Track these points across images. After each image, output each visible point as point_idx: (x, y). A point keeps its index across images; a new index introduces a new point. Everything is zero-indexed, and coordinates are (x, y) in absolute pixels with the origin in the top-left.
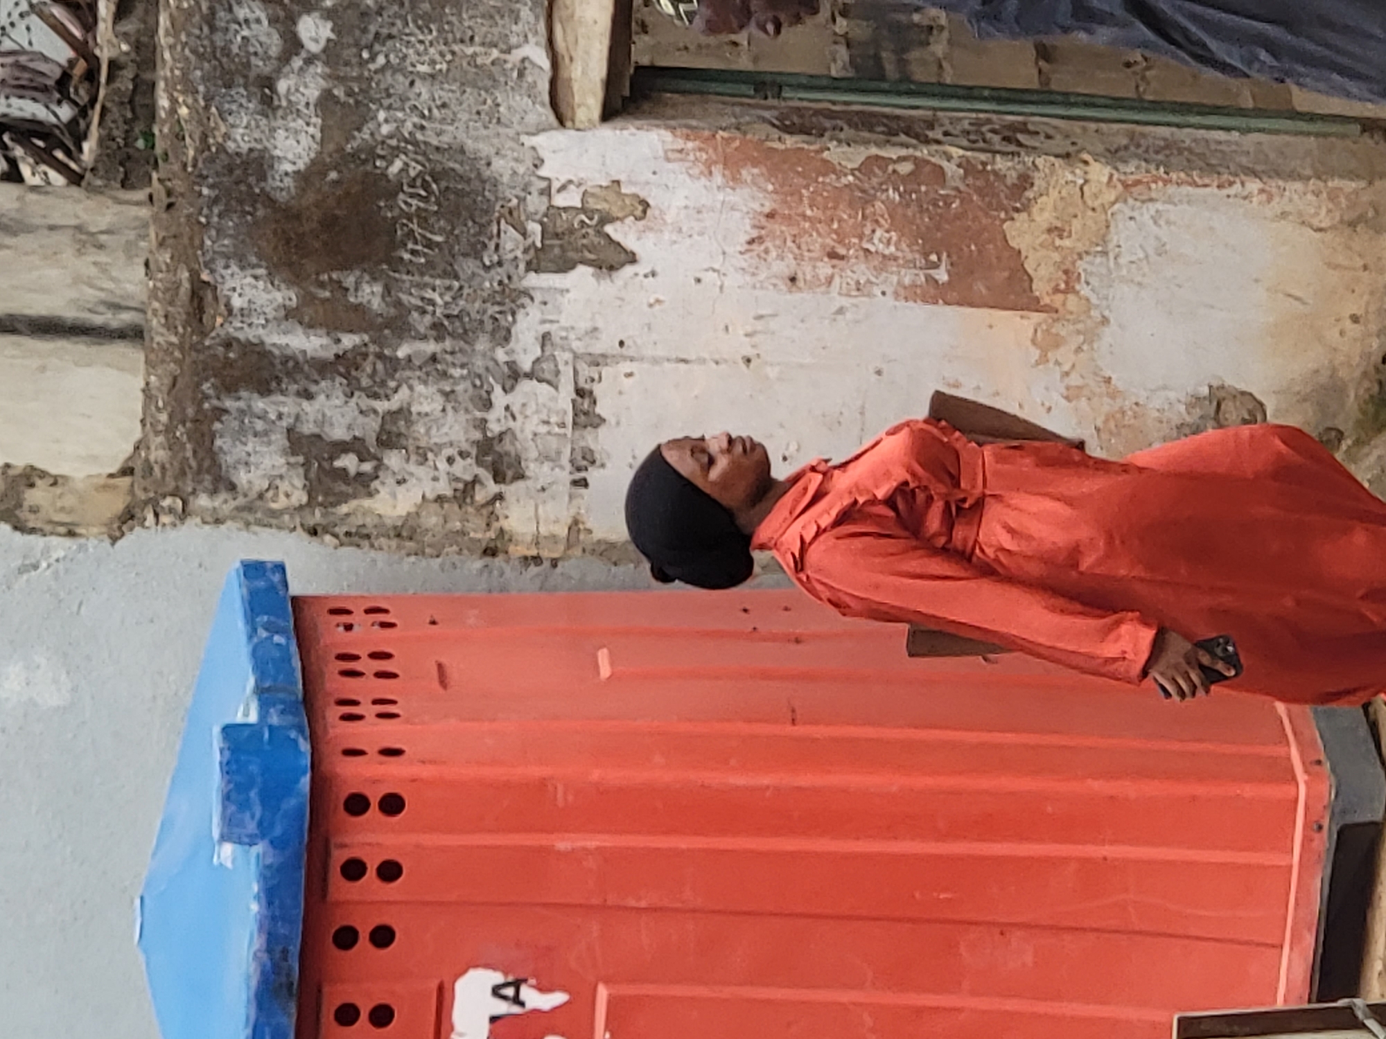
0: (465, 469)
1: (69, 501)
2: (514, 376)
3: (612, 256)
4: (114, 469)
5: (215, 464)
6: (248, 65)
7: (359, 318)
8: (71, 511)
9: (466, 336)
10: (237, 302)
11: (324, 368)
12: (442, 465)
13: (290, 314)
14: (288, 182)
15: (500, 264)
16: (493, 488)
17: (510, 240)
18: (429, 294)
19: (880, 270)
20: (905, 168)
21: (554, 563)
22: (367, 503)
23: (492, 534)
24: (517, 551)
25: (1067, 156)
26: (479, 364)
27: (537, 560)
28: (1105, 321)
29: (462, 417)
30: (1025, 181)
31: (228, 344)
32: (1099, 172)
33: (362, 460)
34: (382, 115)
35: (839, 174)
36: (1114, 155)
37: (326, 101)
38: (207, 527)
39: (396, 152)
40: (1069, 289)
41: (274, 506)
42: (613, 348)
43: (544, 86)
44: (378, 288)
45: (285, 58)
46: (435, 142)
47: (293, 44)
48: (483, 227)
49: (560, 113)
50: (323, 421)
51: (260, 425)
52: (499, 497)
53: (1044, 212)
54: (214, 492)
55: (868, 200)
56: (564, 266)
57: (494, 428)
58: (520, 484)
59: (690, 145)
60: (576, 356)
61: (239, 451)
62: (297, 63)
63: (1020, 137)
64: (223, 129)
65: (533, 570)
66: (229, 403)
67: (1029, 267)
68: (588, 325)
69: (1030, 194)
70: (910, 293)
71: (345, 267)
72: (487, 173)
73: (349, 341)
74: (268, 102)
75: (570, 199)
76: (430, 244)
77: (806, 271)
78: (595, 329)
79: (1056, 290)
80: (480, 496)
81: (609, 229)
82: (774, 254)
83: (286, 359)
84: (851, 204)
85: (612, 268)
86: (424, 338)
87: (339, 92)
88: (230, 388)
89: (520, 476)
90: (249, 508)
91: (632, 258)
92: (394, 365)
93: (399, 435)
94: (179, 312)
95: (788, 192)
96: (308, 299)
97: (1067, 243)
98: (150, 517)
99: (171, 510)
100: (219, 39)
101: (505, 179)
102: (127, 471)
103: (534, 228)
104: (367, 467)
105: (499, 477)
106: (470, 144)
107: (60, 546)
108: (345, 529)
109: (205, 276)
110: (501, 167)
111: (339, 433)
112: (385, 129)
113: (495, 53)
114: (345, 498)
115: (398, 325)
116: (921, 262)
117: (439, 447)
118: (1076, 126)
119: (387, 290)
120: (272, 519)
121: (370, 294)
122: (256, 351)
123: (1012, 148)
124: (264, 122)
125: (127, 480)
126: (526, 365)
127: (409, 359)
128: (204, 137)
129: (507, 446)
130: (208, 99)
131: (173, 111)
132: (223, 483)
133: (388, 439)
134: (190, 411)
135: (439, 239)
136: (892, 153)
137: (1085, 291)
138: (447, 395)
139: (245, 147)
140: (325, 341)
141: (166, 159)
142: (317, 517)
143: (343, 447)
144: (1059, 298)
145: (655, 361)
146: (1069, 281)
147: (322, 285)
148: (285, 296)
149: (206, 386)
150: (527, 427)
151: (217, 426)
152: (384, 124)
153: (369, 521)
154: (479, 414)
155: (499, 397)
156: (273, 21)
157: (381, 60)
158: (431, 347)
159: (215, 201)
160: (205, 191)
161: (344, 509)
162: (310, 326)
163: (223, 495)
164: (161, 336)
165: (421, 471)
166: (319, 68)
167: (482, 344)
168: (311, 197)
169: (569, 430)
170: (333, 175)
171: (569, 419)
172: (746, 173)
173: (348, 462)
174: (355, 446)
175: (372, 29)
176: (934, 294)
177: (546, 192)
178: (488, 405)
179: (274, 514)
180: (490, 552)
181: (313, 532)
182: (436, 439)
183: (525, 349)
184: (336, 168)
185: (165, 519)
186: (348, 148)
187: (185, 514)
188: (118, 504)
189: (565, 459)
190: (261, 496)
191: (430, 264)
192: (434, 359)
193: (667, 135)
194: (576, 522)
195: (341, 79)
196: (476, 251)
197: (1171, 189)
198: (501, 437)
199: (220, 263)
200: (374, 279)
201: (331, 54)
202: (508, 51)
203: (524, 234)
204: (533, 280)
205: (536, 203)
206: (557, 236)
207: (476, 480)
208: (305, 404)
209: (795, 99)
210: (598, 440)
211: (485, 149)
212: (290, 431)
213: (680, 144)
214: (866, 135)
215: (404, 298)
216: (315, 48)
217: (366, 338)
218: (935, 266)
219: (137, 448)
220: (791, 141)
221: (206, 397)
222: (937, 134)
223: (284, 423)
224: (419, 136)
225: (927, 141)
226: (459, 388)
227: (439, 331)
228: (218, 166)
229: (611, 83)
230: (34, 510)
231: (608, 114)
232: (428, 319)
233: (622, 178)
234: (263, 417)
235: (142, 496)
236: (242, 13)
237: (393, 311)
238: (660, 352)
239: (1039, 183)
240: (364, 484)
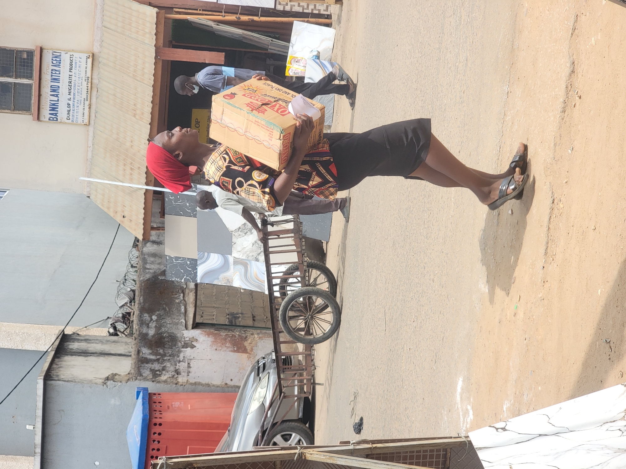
0: (173, 373)
1: (121, 378)
2: (180, 361)
3: (193, 346)
4: (127, 373)
5: (140, 373)
6: (145, 322)
7: (160, 354)
8: (121, 379)
9: (174, 356)
10: (144, 352)
11: (155, 361)
12: (170, 373)
13: (151, 354)
14: (151, 337)
15: (178, 347)
16: (177, 376)
17: (180, 344)
18: (169, 351)
19: (228, 348)
20: (231, 335)
21: (185, 385)
22: (160, 378)
23: (176, 382)
24: (180, 384)
25: (252, 334)
26: (175, 360)
27: (182, 385)
28: (256, 355)
29: (173, 367)
30: (246, 337)
31: (142, 357)
32: (256, 336)
33: (160, 372)
34: (163, 328)
35: (222, 336)
36: (258, 334)
37: (156, 327)
38: (139, 381)
39: (165, 333)
40: (252, 351)
41: (148, 378)
42: (193, 358)
43: (184, 325)
44: (162, 350)
45: (150, 321)
46: (170, 332)
47: (152, 319)
48: (176, 343)
49: (186, 328)
50: (155, 367)
51: (146, 368)
52: (177, 377)
53: (249, 341)
54: (140, 376)
55: (226, 339)
56: (187, 348)
57: (177, 368)
58: (180, 375)
59: (203, 332)
60: (188, 359)
61: (143, 371)
62: (152, 322)
63: (246, 332)
64: (142, 330)
65: (182, 386)
66: (142, 365)
67: (247, 348)
68: (189, 355)
69: (247, 339)
70: (232, 351)
71: (158, 347)
72: (177, 336)
73: (158, 357)
74: (148, 327)
75: (187, 339)
76: (169, 345)
77: (218, 349)
78: (190, 356)
79: (250, 351)
80: (175, 377)
81: (192, 343)
82: (214, 346)
83: (150, 359)
84: (224, 340)
85: (193, 348)
86: (168, 357)
87: (157, 325)
88: (142, 363)
89: (180, 374)
90: (145, 379)
91: (195, 347)
92: (164, 360)
93: (165, 369)
94: (136, 353)
95: (216, 339)
96: (153, 352)
97: (252, 345)
98: (131, 380)
99: (134, 379)
100: (142, 319)
101: (179, 337)
102: (129, 374)
103: (183, 343)
104: (160, 373)
105: (178, 374)
106: (174, 332)
107: (119, 384)
108: (157, 381)
109: (139, 349)
110: (178, 335)
111: (157, 369)
112: (163, 330)
113: (178, 321)
114: (157, 377)
115: (165, 355)
116: (233, 347)
117: (170, 371)
118: (253, 330)
119: (163, 351)
120: (148, 380)
121: (161, 351)
122: (146, 358)
123: (244, 333)
124: (147, 329)
125: (128, 375)
126: (181, 360)
127: (166, 359)
128: (140, 331)
129: (179, 370)
130: (140, 326)
131: (135, 328)
132: (141, 375)
133: (163, 370)
134: (137, 366)
135: (170, 344)
136: (230, 334)
137: (254, 351)
138: (171, 364)
139: (145, 332)
140: (155, 357)
141: (135, 334)
142: (154, 379)
143: (157, 371)
144: (251, 352)
145: (198, 360)
146: (252, 350)
147: (155, 350)
148: (150, 351)
149: (139, 363)
150: (181, 368)
151: (141, 368)
152: (163, 329)
153: (161, 380)
154: (175, 366)
155: (178, 364)
156: (149, 316)
157: (163, 321)
158: (169, 358)
159: (141, 339)
160: (140, 338)
161: (157, 378)
162: (153, 355)
163: (141, 377)
164: (133, 356)
165: (167, 374)
166: (155, 322)
167: (176, 357)
168: (153, 339)
169: (187, 368)
170: (156, 336)
171: (187, 367)
172: (210, 336)
173: (158, 373)
174: (159, 370)
175: (162, 317)
176: (234, 351)
177: (184, 338)
178: (176, 365)
179: (148, 379)
180: (176, 384)
181: (153, 381)
182: (170, 369)
183: (181, 358)
184: (157, 335)
185: (133, 380)
186: (159, 332)
187: (136, 379)
188: (127, 378)
189: (186, 372)
190: (146, 377)
191: (169, 347)
192: (169, 359)
193: (200, 331)
194: (187, 381)
195: (158, 324)
196: (175, 346)
197: (265, 338)
198: (178, 369)
199: (141, 347)
200: (162, 349)
201: (156, 321)
202: (180, 320)
203: (181, 343)
204: (182, 349)
205: (183, 340)
206: (186, 344)
207: (174, 375)
208: (152, 365)
209: (217, 326)
210: (191, 370)
211: (176, 333)
212: (150, 369)
213: (202, 332)
214: (226, 331)
215: (166, 352)
216: (154, 320)
217: (160, 357)
218: (235, 348)
219: (130, 371)
220: (216, 332)
221: (139, 364)
222: (235, 331)
223: (150, 368)
224: (168, 331)
225: (234, 332)
226: (173, 363)
227: (170, 356)
228: (142, 334)
229: (193, 324)
230: (116, 379)
231: (193, 328)
232: (169, 354)
233: (194, 336)
234: (147, 367)
235: (130, 377)
236: (145, 315)
237: (164, 353)
238: (199, 358)
239: (248, 337)
240: (160, 375)
